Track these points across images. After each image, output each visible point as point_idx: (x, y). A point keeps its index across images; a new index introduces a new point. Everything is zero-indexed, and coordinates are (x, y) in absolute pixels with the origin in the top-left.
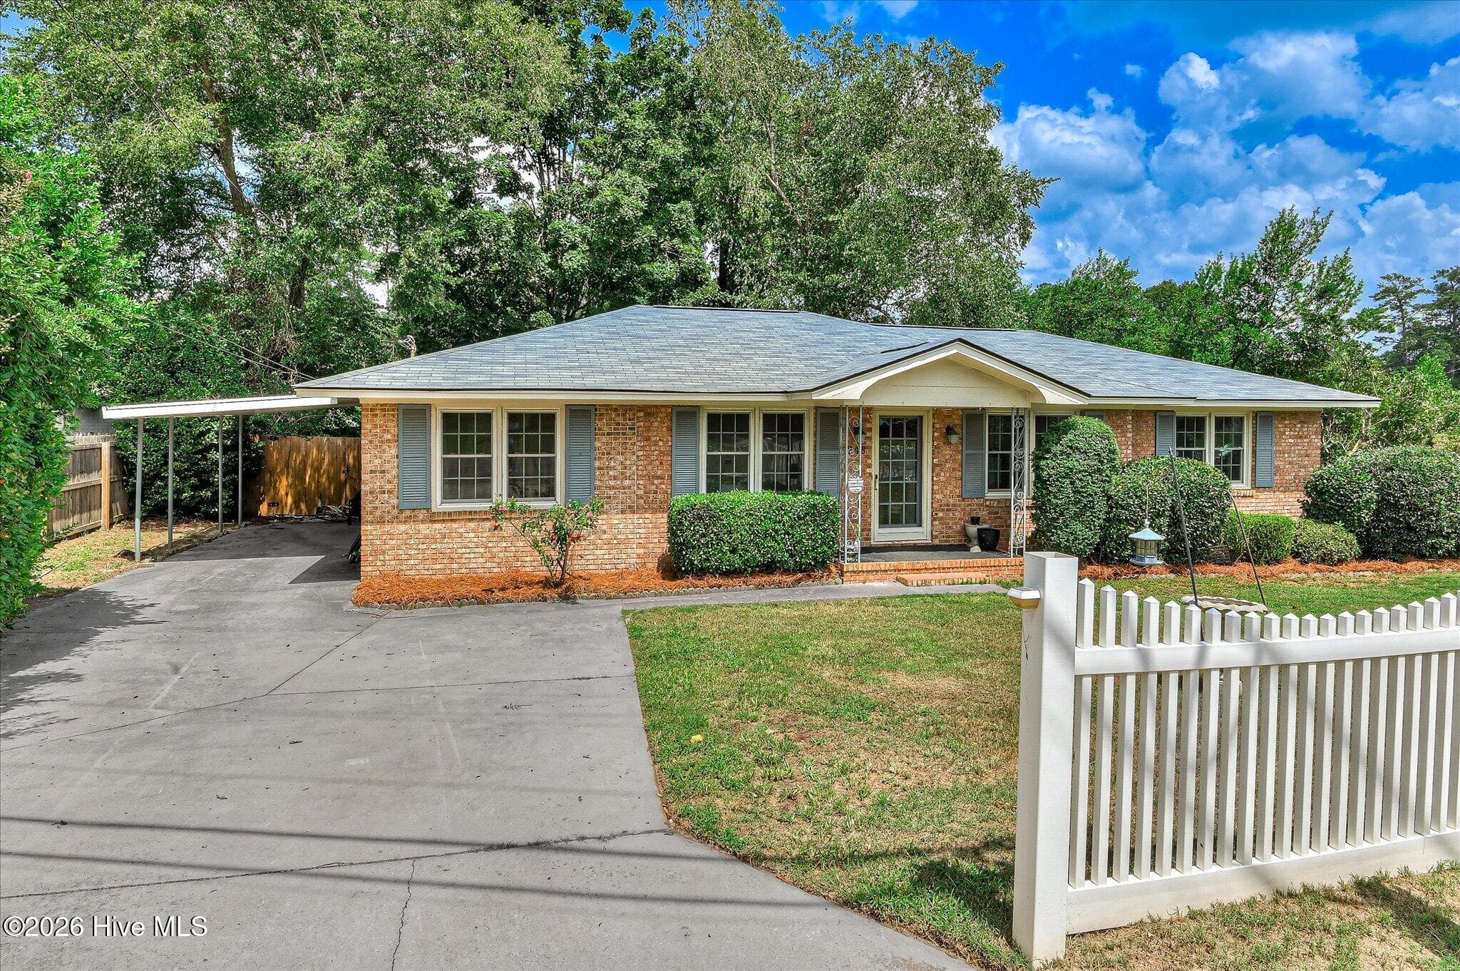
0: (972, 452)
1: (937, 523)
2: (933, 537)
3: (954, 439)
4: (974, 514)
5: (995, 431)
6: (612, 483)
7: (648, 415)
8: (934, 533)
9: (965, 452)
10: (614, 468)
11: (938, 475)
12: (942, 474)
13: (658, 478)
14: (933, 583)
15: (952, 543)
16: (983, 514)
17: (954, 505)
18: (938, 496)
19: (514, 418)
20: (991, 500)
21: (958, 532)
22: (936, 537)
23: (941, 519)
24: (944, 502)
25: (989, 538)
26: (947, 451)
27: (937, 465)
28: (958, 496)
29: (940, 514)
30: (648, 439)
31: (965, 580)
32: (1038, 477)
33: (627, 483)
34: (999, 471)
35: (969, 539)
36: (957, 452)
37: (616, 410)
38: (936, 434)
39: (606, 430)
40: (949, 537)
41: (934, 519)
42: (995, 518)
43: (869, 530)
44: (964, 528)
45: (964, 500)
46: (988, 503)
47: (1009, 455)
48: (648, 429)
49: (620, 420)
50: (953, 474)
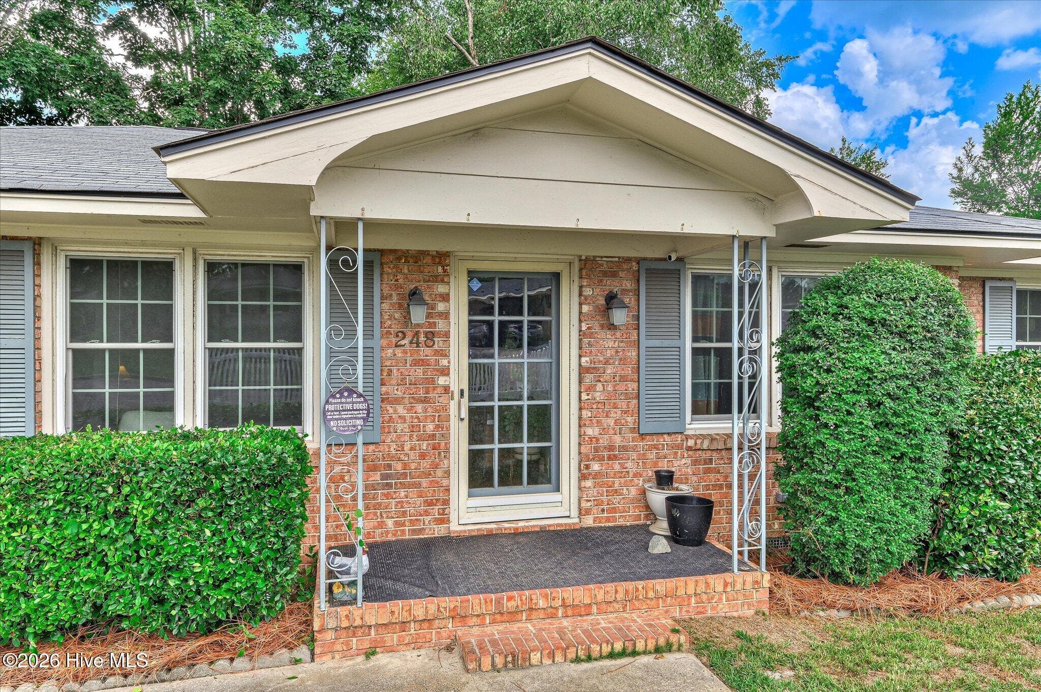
0: (657, 343)
1: (589, 483)
2: (582, 512)
3: (619, 316)
4: (664, 466)
5: (705, 305)
8: (584, 504)
9: (644, 343)
11: (591, 389)
12: (599, 387)
14: (535, 658)
15: (621, 522)
16: (680, 465)
17: (624, 448)
18: (589, 431)
20: (697, 437)
21: (633, 501)
22: (588, 512)
23: (597, 475)
24: (604, 441)
25: (691, 520)
26: (608, 342)
27: (588, 370)
28: (632, 430)
29: (596, 467)
31: (618, 646)
32: (790, 391)
34: (713, 381)
35: (651, 515)
36: (629, 344)
38: (585, 308)
40: (614, 510)
41: (583, 477)
42: (707, 471)
43: (446, 502)
44: (643, 492)
45: (643, 436)
46: (691, 443)
47: (730, 350)
50: (621, 387)
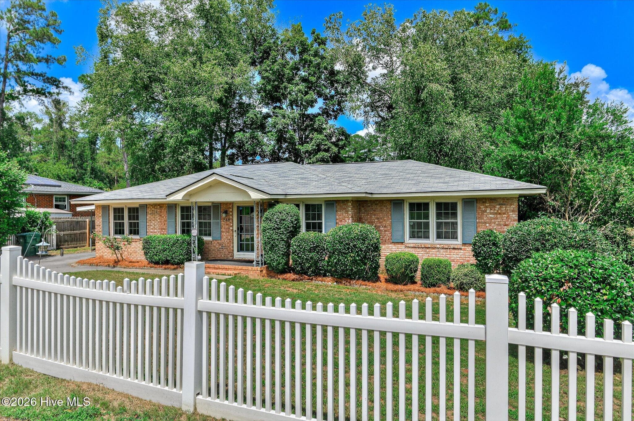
6: (152, 230)
7: (161, 207)
10: (152, 226)
13: (164, 229)
19: (130, 209)
30: (161, 216)
33: (155, 231)
37: (152, 206)
39: (150, 213)
48: (161, 212)
49: (153, 209)
